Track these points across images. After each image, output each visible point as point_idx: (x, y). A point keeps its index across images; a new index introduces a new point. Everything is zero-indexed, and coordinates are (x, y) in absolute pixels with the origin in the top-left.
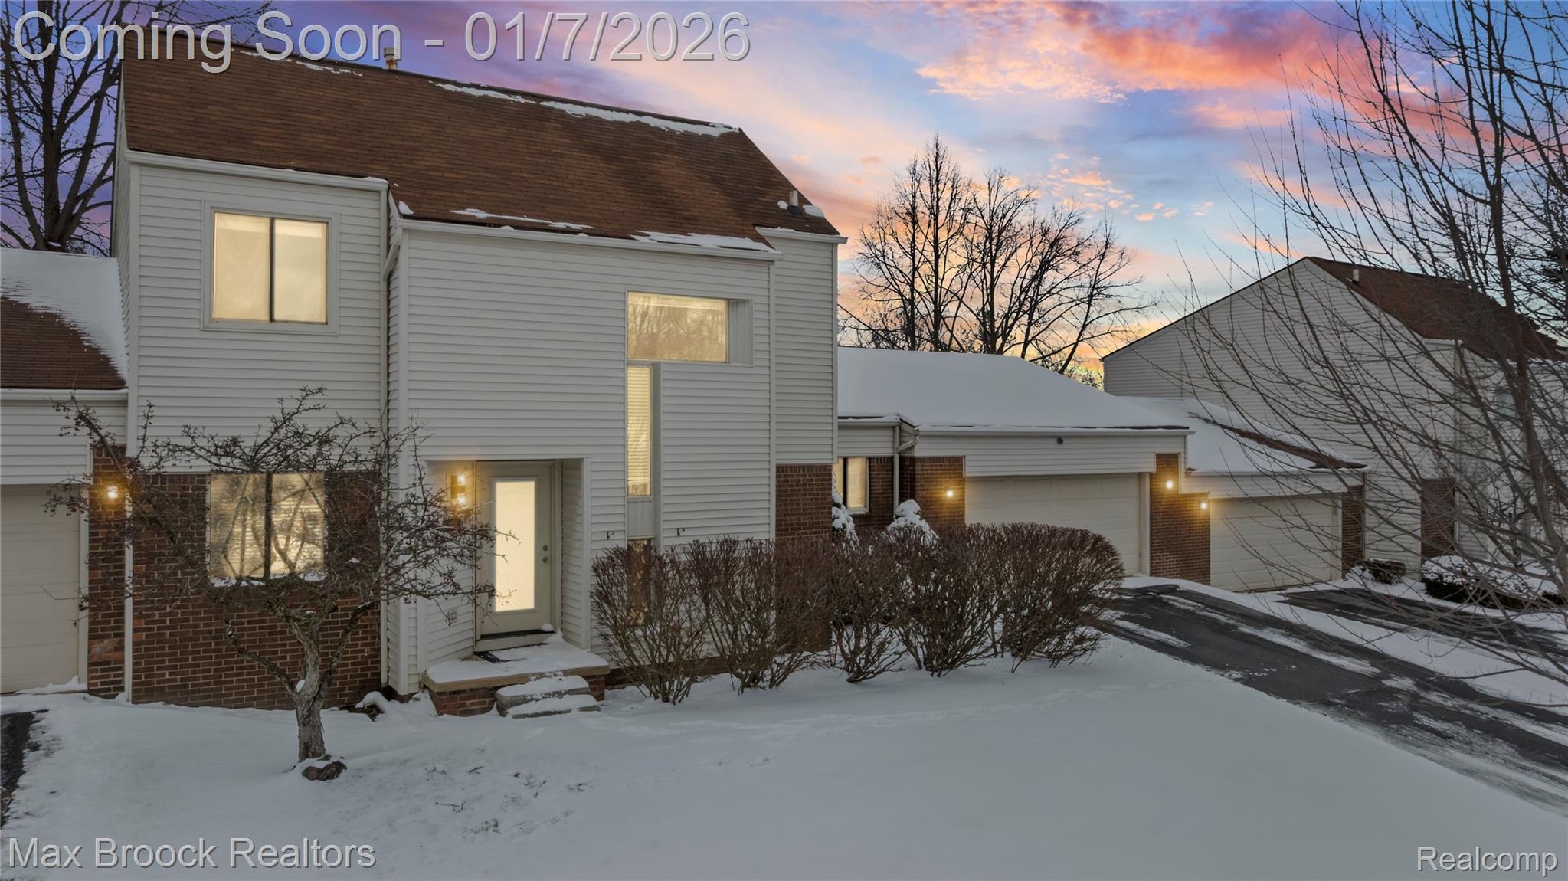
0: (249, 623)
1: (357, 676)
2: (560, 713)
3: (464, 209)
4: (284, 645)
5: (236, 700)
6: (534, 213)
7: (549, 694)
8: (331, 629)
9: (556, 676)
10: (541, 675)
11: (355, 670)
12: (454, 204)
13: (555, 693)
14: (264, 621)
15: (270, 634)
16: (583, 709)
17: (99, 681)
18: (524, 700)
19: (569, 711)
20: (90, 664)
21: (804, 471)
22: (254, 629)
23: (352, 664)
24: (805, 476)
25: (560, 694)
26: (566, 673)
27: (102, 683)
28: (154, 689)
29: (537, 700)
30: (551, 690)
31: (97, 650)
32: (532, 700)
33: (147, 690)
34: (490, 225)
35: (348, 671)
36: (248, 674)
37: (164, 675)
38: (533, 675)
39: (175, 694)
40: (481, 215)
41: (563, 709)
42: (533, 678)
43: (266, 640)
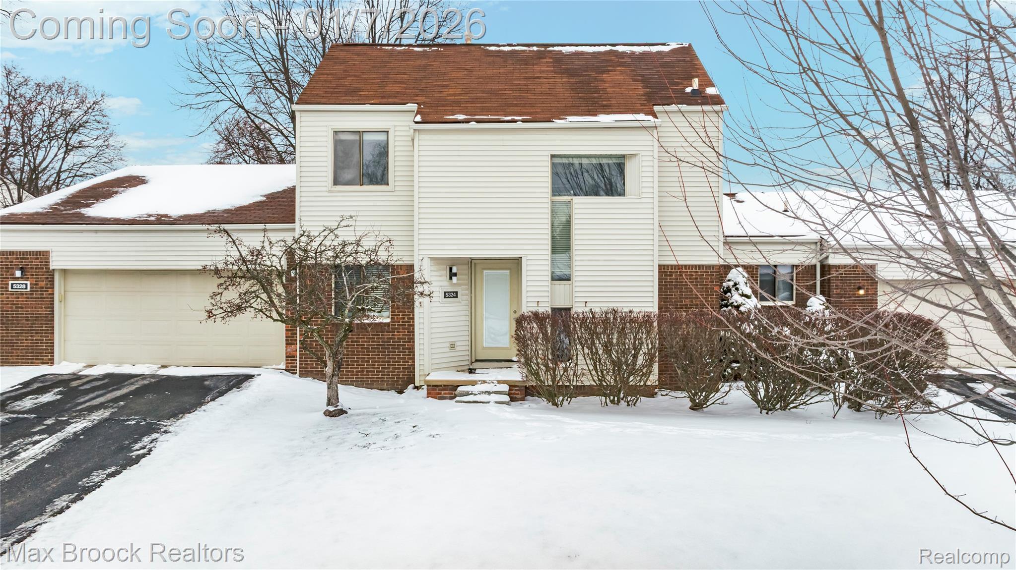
0: (352, 342)
1: (405, 375)
2: (483, 403)
3: (453, 115)
4: (369, 355)
5: (344, 381)
6: (497, 113)
7: (483, 392)
8: (392, 348)
9: (493, 383)
10: (484, 382)
11: (404, 372)
12: (450, 113)
13: (486, 392)
14: (359, 342)
15: (362, 349)
16: (497, 402)
17: (290, 365)
18: (467, 394)
19: (489, 402)
20: (287, 357)
21: (696, 269)
22: (354, 345)
23: (403, 368)
24: (697, 272)
25: (489, 393)
26: (499, 382)
27: (291, 367)
28: (309, 371)
29: (475, 395)
30: (484, 390)
31: (289, 350)
32: (472, 394)
33: (305, 371)
34: (463, 123)
35: (400, 372)
36: (351, 368)
37: (313, 364)
38: (480, 381)
39: (318, 374)
40: (461, 117)
41: (486, 401)
42: (479, 383)
43: (360, 351)
